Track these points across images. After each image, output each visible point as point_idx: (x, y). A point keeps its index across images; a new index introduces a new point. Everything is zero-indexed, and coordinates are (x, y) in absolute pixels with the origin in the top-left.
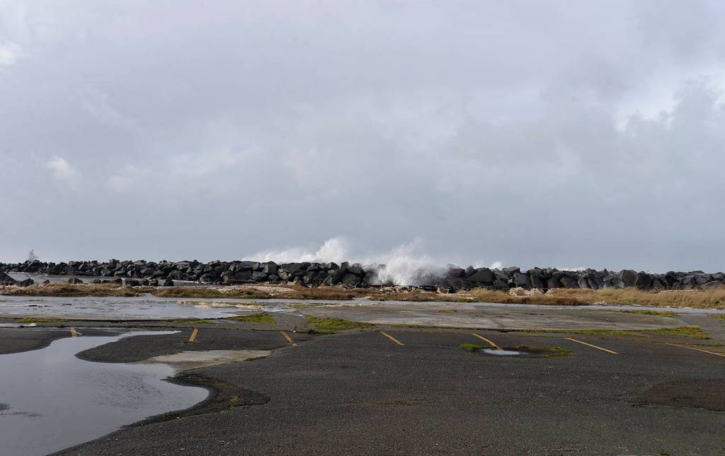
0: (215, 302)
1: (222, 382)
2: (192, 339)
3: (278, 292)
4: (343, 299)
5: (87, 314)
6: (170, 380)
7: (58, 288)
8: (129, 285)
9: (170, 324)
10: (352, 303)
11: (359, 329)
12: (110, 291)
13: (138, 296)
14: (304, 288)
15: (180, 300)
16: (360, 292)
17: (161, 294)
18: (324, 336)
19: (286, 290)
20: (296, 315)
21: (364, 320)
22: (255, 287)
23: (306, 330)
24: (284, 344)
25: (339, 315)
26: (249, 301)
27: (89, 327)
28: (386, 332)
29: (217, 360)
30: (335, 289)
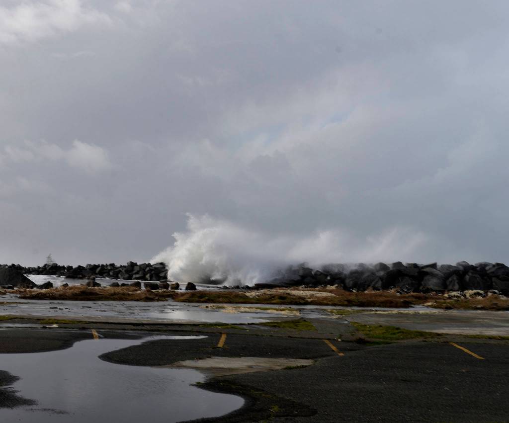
0: (244, 307)
1: (258, 390)
2: (220, 345)
3: (316, 297)
4: (396, 306)
5: (106, 317)
6: (199, 385)
7: (76, 291)
8: (149, 289)
9: (195, 329)
10: (410, 311)
11: (421, 339)
12: (129, 294)
13: (158, 300)
14: (347, 293)
15: (204, 305)
16: (419, 298)
17: (182, 298)
18: (377, 346)
19: (324, 294)
20: (340, 321)
21: (428, 329)
22: (289, 291)
23: (354, 338)
24: (328, 353)
25: (393, 322)
26: (283, 307)
27: (111, 330)
28: (457, 343)
29: (251, 367)
30: (385, 294)
